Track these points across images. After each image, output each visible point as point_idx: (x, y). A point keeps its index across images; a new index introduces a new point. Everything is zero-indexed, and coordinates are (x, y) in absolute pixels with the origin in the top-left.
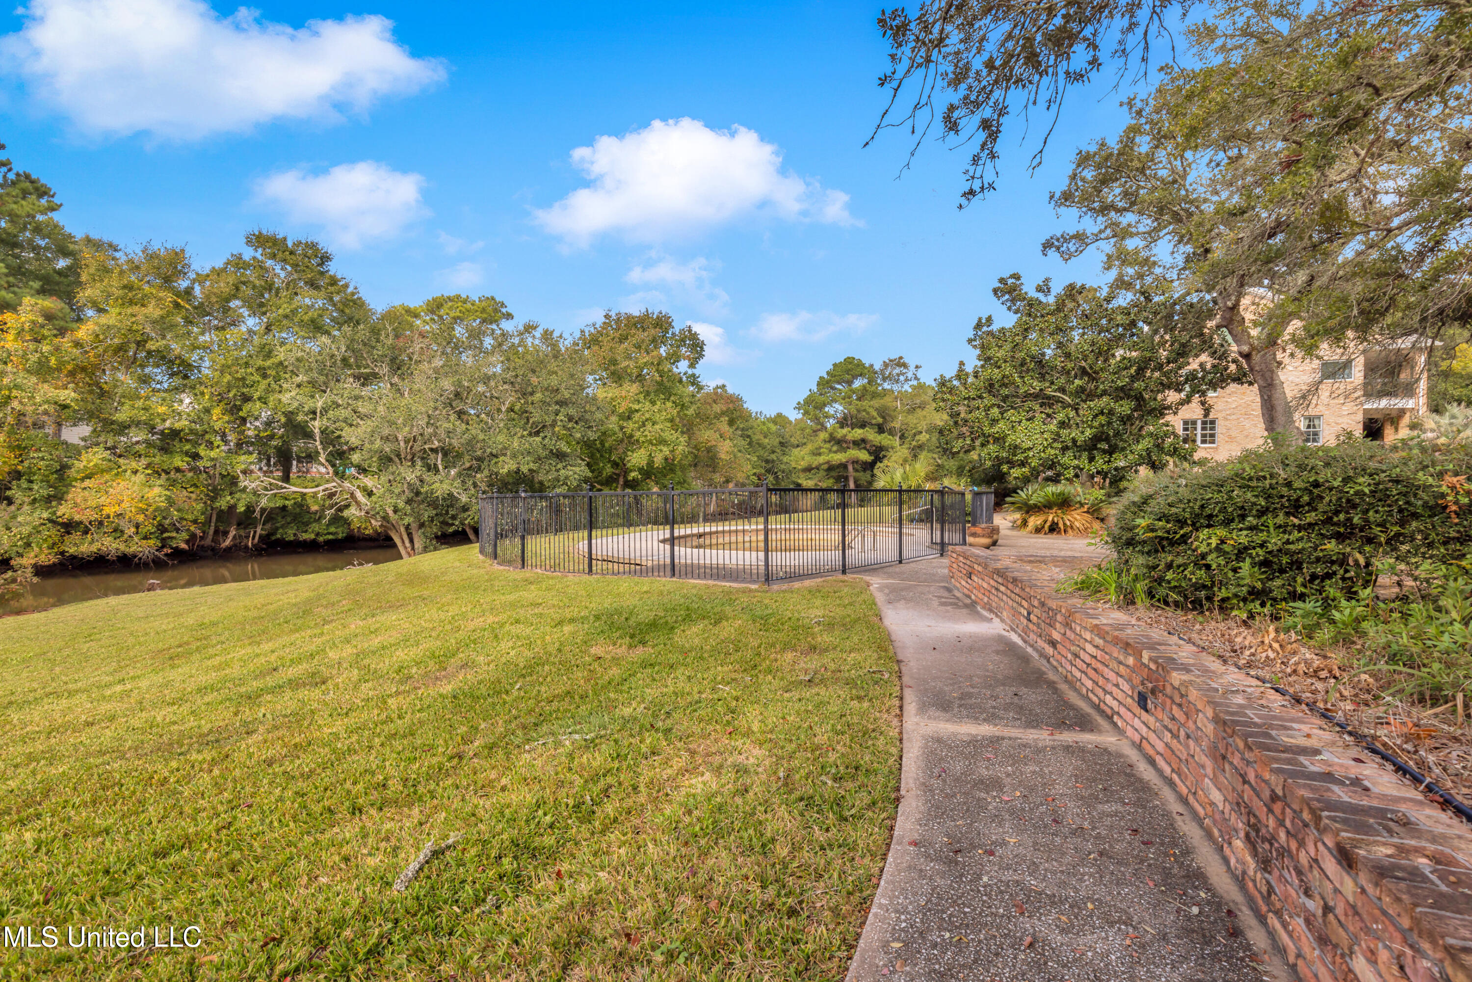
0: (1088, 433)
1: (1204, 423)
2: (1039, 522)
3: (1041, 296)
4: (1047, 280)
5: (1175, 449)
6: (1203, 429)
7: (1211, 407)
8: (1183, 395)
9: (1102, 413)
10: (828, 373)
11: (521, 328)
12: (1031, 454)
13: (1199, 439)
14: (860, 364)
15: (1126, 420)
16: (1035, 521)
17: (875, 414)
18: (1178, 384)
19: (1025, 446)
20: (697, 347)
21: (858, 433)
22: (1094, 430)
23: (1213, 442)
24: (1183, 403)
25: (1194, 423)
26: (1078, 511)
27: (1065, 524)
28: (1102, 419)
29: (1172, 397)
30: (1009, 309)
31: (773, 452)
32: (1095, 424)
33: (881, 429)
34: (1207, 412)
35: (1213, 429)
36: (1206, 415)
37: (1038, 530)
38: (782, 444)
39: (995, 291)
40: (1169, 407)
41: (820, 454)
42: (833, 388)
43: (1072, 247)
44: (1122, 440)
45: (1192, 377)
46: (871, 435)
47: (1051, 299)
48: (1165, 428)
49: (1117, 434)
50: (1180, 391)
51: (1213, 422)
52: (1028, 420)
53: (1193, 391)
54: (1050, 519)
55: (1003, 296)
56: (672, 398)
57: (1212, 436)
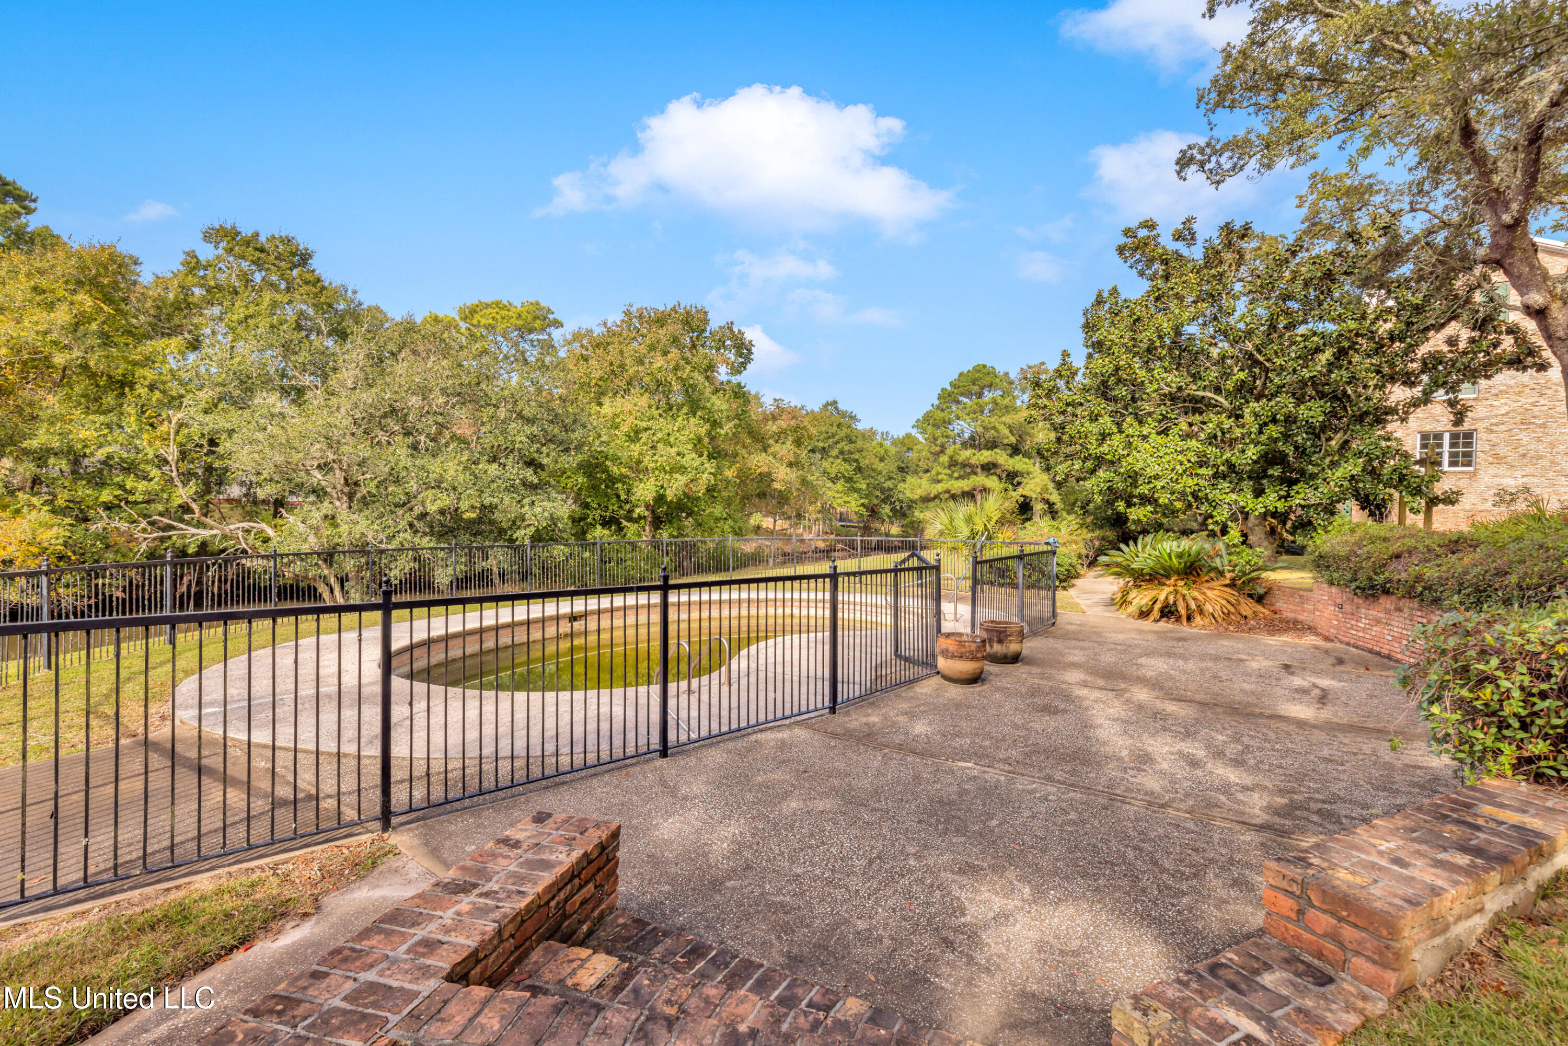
0: (1252, 452)
1: (1454, 436)
2: (1144, 601)
3: (1180, 246)
4: (1189, 221)
5: (1402, 478)
6: (1452, 445)
7: (1466, 409)
8: (1417, 391)
9: (1274, 421)
10: (951, 384)
11: (569, 337)
12: (1159, 484)
13: (1446, 459)
14: (992, 373)
15: (1316, 432)
16: (1141, 598)
17: (1007, 432)
18: (1408, 374)
19: (1149, 472)
20: (744, 350)
21: (985, 456)
22: (1259, 448)
23: (1469, 464)
24: (1415, 404)
25: (1438, 436)
26: (1214, 584)
27: (1188, 607)
28: (1274, 431)
29: (1398, 394)
30: (1141, 274)
31: (890, 478)
32: (1263, 438)
33: (1015, 450)
34: (1459, 418)
35: (1469, 445)
36: (1458, 421)
37: (1144, 614)
38: (901, 469)
39: (1121, 250)
40: (1392, 411)
41: (939, 481)
42: (958, 402)
43: (1226, 161)
44: (1310, 462)
45: (1432, 363)
46: (1001, 457)
47: (1197, 253)
48: (1383, 444)
49: (1301, 451)
50: (1412, 385)
51: (1468, 435)
52: (1159, 433)
53: (1436, 384)
54: (1162, 597)
55: (1132, 256)
56: (699, 413)
57: (1467, 455)
